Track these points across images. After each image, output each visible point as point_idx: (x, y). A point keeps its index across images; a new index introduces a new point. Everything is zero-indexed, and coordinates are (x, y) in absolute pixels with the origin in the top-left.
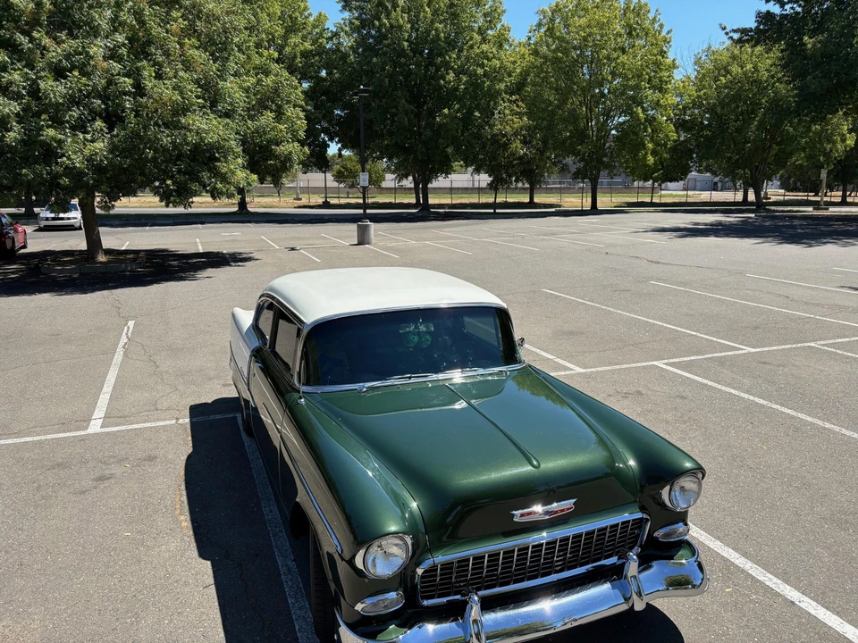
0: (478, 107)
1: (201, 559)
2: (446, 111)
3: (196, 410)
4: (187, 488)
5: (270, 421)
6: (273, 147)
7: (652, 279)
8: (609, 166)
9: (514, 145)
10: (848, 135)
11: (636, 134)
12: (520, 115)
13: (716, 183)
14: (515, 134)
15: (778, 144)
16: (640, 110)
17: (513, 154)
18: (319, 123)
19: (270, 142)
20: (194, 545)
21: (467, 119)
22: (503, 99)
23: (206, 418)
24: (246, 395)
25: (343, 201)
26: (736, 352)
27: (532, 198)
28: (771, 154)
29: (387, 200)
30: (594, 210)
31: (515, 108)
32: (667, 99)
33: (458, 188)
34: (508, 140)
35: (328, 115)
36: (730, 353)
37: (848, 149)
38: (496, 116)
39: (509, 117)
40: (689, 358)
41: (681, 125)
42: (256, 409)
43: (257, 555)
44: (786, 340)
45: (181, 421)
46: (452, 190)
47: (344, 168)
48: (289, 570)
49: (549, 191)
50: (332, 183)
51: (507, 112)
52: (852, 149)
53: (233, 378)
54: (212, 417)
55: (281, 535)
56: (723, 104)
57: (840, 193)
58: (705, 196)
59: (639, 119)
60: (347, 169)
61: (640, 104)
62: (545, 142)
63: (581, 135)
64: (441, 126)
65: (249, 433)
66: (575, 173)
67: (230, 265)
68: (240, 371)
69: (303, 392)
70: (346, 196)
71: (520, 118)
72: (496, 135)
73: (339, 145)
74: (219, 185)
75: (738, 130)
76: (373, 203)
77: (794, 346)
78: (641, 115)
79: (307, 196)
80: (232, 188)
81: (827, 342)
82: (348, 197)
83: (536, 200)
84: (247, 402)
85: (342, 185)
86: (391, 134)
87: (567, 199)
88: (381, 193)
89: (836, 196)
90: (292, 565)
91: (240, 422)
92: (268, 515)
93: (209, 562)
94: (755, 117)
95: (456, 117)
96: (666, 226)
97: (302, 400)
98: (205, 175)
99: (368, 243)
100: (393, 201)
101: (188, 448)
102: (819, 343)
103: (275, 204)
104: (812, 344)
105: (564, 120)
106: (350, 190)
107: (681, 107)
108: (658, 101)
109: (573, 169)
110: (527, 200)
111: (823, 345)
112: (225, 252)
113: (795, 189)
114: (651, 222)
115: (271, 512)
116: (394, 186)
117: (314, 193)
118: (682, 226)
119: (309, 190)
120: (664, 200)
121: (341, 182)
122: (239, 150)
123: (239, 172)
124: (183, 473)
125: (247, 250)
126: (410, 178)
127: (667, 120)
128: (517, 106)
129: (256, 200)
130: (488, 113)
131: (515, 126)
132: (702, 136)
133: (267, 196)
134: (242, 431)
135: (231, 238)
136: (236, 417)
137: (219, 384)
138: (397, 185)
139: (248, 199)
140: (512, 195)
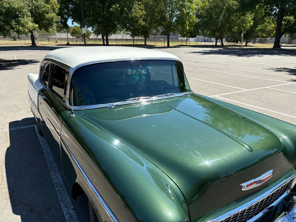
0: (126, 6)
1: (14, 215)
2: (114, 6)
3: (13, 125)
4: (6, 167)
5: (52, 128)
6: (45, 14)
7: (198, 67)
8: (173, 30)
9: (140, 21)
10: (251, 21)
11: (183, 19)
12: (142, 10)
13: (205, 40)
14: (141, 17)
15: (229, 24)
16: (184, 10)
17: (140, 24)
19: (43, 12)
20: (9, 204)
21: (122, 11)
22: (135, 3)
23: (18, 128)
24: (38, 116)
25: (75, 43)
26: (242, 91)
27: (145, 43)
28: (226, 28)
29: (92, 43)
30: (168, 46)
31: (140, 7)
32: (193, 6)
33: (119, 39)
34: (138, 19)
35: (67, 7)
36: (240, 91)
37: (251, 26)
38: (133, 10)
39: (138, 10)
40: (226, 94)
41: (198, 16)
42: (43, 122)
43: (50, 208)
44: (257, 86)
45: (4, 130)
46: (116, 40)
47: (74, 31)
48: (71, 217)
49: (151, 41)
50: (70, 36)
51: (137, 8)
52: (252, 26)
53: (30, 107)
54: (21, 127)
55: (64, 192)
56: (211, 9)
57: (245, 43)
58: (203, 43)
59: (184, 13)
60: (75, 31)
61: (184, 7)
62: (151, 21)
63: (164, 19)
64: (112, 12)
65: (41, 134)
66: (162, 33)
67: (29, 64)
68: (33, 103)
69: (74, 110)
70: (76, 41)
71: (142, 11)
72: (133, 17)
73: (72, 20)
74: (21, 28)
75: (216, 19)
77: (261, 88)
78: (185, 11)
79: (60, 41)
80: (27, 30)
81: (272, 86)
82: (77, 42)
83: (147, 44)
84: (38, 119)
85: (74, 37)
86: (93, 15)
87: (158, 44)
88: (89, 41)
89: (244, 44)
90: (73, 212)
91: (36, 129)
92: (55, 180)
93: (19, 217)
94: (222, 14)
95: (118, 9)
96: (195, 51)
97: (74, 115)
98: (13, 23)
100: (94, 43)
101: (8, 145)
102: (269, 87)
103: (47, 44)
104: (267, 87)
105: (158, 13)
106: (77, 39)
107: (197, 9)
108: (190, 7)
109: (161, 31)
110: (143, 43)
111: (271, 88)
112: (27, 59)
113: (230, 42)
114: (189, 50)
115: (57, 178)
117: (63, 40)
118: (201, 51)
119: (61, 39)
120: (190, 44)
121: (73, 36)
122: (29, 14)
123: (29, 23)
124: (4, 158)
125: (37, 59)
126: (101, 35)
127: (193, 14)
128: (141, 6)
129: (39, 42)
130: (130, 9)
131: (140, 14)
132: (204, 20)
133: (44, 41)
134: (38, 134)
135: (29, 55)
136: (34, 127)
137: (25, 112)
138: (96, 38)
139: (36, 42)
140: (138, 42)
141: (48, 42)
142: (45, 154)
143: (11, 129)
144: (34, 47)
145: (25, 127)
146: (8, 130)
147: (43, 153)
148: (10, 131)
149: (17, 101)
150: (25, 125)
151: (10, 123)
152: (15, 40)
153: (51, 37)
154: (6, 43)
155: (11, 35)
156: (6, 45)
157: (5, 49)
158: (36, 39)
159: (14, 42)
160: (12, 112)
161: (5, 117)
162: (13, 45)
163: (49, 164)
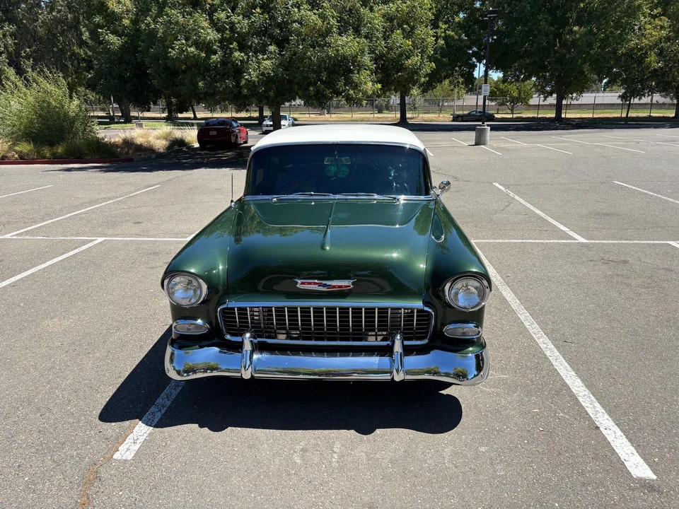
9: (649, 59)
14: (652, 48)
18: (471, 49)
22: (644, 14)
29: (531, 115)
31: (658, 22)
34: (645, 54)
39: (648, 31)
46: (595, 106)
51: (647, 26)
72: (632, 50)
76: (517, 118)
88: (528, 109)
99: (484, 144)
100: (536, 116)
103: (434, 119)
116: (541, 104)
119: (464, 108)
126: (555, 95)
128: (660, 20)
133: (431, 113)
138: (541, 103)
140: (656, 111)
141: (437, 115)
155: (374, 102)
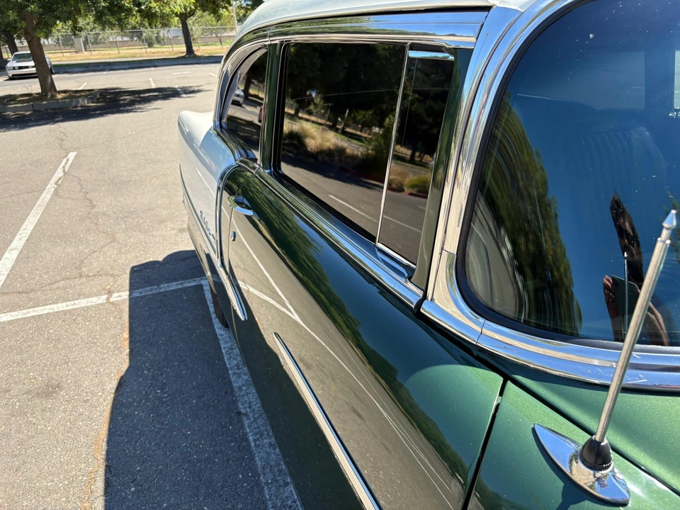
3: (140, 276)
23: (155, 290)
45: (115, 297)
54: (164, 287)
67: (181, 97)
91: (209, 295)
112: (176, 86)
129: (202, 48)
133: (211, 45)
134: (213, 316)
135: (181, 76)
136: (201, 286)
137: (174, 229)
139: (195, 48)
141: (220, 47)
142: (246, 423)
143: (136, 294)
144: (190, 58)
145: (174, 286)
146: (125, 295)
147: (239, 413)
148: (131, 299)
149: (154, 194)
150: (175, 280)
151: (133, 267)
152: (150, 45)
153: (225, 34)
154: (134, 54)
155: (142, 34)
156: (132, 57)
157: (131, 66)
158: (193, 40)
159: (149, 50)
160: (139, 231)
161: (120, 249)
162: (148, 56)
163: (267, 484)
